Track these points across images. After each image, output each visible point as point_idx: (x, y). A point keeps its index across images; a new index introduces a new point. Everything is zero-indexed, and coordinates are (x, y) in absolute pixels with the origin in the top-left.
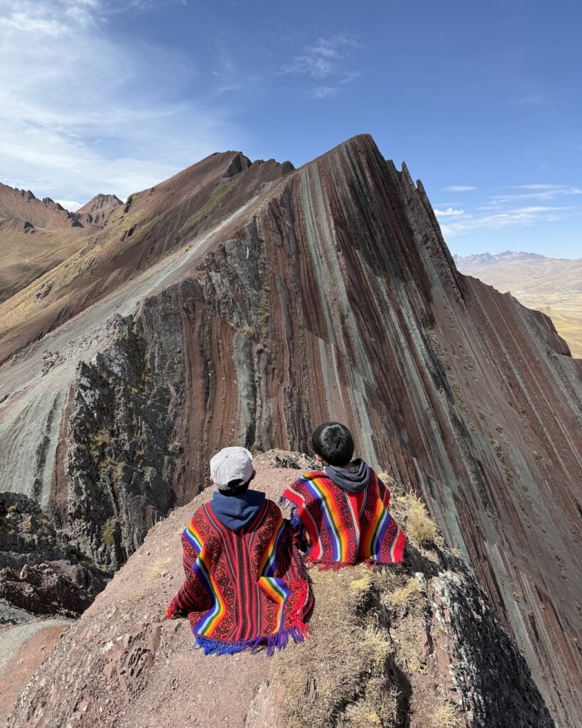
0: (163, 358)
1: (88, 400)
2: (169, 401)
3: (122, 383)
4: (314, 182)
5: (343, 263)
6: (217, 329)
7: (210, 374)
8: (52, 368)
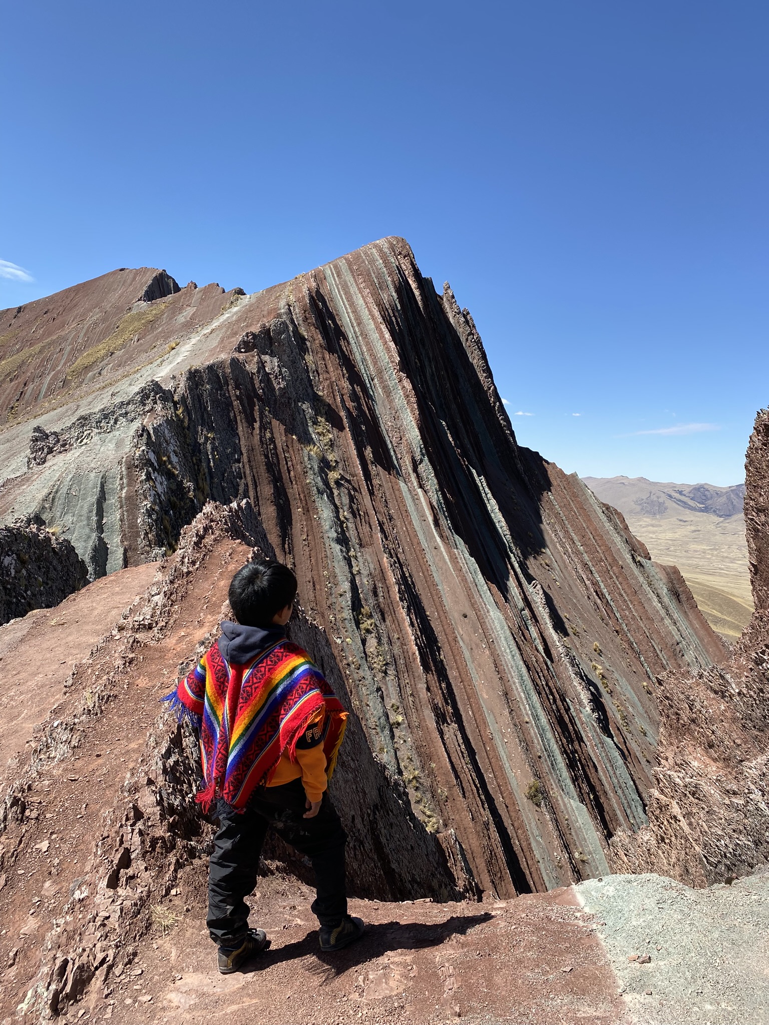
1: (159, 488)
4: (345, 281)
5: (409, 387)
6: (280, 437)
8: (49, 456)
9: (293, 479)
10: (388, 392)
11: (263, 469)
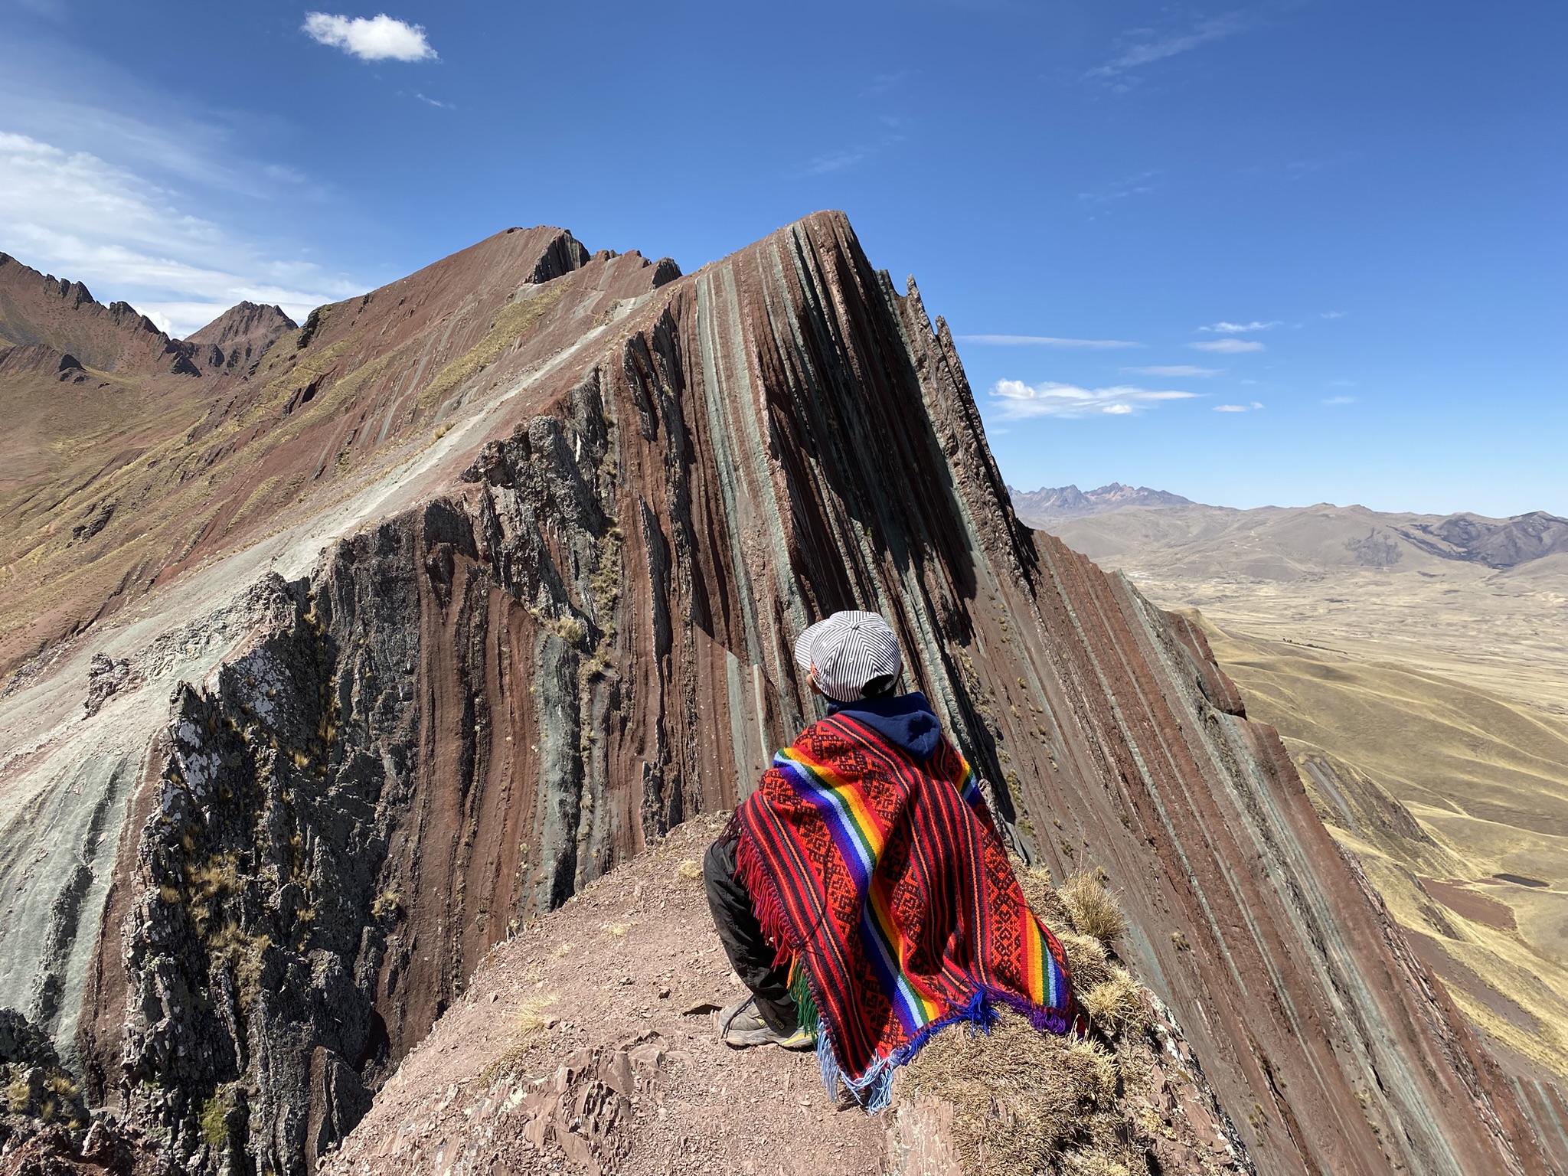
0: (372, 686)
1: (192, 780)
2: (380, 790)
3: (274, 743)
4: (725, 302)
5: (783, 483)
6: (499, 620)
7: (477, 728)
8: (109, 699)
9: (506, 688)
10: (755, 491)
11: (452, 677)
